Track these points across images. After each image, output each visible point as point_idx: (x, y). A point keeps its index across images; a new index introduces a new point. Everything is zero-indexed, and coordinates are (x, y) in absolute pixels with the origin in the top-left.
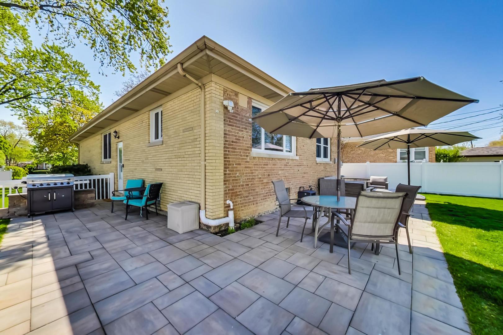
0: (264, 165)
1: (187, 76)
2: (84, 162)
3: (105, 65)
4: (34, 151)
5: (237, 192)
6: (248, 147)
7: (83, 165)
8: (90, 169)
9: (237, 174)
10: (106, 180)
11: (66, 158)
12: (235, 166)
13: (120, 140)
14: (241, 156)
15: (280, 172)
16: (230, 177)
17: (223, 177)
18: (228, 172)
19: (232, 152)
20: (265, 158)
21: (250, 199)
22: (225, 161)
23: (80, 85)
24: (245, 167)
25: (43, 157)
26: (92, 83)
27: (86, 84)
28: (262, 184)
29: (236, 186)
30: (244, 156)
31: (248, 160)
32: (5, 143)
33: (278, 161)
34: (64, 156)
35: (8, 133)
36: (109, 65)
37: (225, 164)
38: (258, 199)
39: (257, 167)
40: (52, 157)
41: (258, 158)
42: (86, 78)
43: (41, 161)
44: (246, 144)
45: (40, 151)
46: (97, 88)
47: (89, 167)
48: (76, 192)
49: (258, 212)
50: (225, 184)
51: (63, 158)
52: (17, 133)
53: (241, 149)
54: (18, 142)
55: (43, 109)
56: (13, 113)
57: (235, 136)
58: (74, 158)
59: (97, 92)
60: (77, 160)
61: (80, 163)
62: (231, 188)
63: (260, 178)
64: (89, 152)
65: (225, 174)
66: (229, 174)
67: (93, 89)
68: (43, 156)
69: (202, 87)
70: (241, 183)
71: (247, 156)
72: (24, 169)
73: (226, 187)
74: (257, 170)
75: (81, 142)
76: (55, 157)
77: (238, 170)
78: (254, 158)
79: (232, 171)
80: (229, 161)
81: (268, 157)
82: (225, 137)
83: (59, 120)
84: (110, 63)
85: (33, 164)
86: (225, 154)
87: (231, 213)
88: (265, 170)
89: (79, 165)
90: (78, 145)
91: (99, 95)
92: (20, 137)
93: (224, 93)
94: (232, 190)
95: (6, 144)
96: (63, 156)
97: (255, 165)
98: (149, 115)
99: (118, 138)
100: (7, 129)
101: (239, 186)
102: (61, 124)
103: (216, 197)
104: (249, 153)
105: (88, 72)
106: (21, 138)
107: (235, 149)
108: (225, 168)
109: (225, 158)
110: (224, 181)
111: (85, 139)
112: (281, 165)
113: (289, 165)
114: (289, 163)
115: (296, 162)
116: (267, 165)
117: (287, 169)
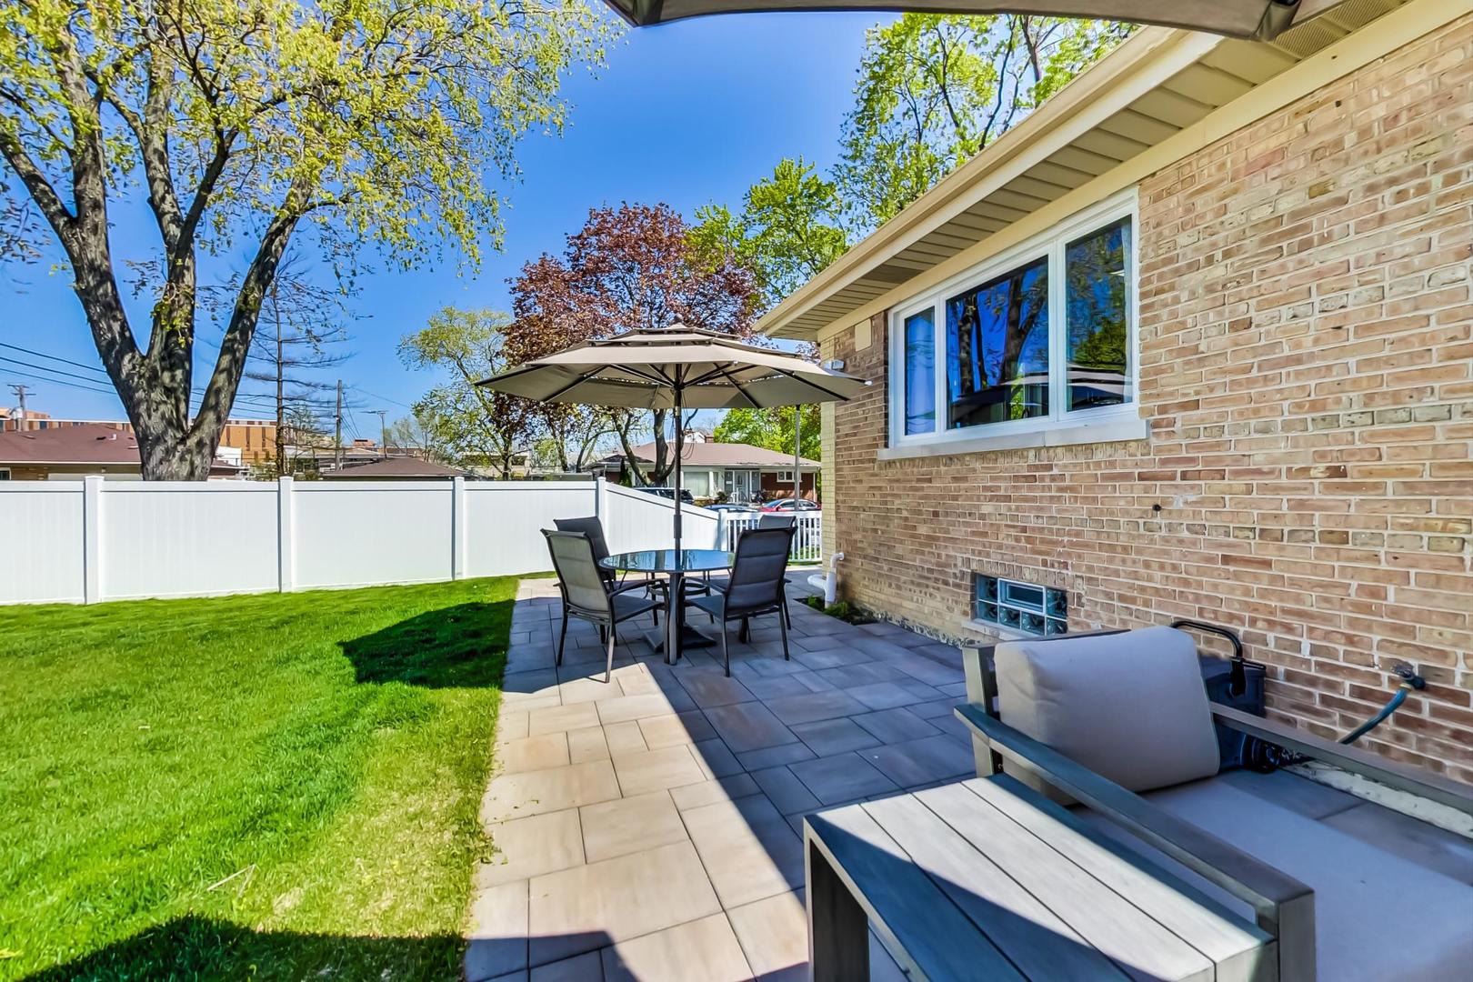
5: (856, 541)
6: (875, 438)
9: (855, 504)
12: (852, 484)
14: (863, 461)
16: (844, 507)
17: (834, 507)
19: (847, 455)
20: (924, 459)
22: (836, 476)
24: (870, 488)
28: (913, 536)
29: (854, 529)
30: (868, 460)
31: (875, 468)
37: (836, 482)
38: (903, 578)
39: (900, 489)
41: (902, 461)
44: (870, 432)
49: (903, 613)
50: (837, 520)
53: (862, 448)
57: (852, 422)
62: (846, 529)
63: (906, 519)
70: (863, 524)
73: (839, 527)
74: (898, 495)
77: (856, 495)
78: (889, 462)
79: (847, 496)
80: (843, 476)
82: (836, 431)
86: (836, 463)
88: (921, 497)
94: (847, 533)
97: (890, 481)
101: (859, 529)
104: (877, 453)
107: (852, 448)
108: (836, 489)
109: (836, 470)
110: (836, 514)
112: (993, 479)
113: (1053, 478)
114: (1050, 467)
115: (1120, 455)
116: (930, 481)
117: (1034, 499)
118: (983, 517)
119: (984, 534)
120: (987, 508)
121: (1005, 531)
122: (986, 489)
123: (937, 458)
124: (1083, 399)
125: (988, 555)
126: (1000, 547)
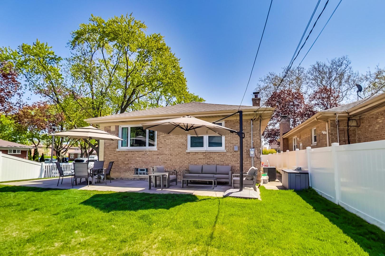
9: (110, 159)
12: (109, 155)
15: (138, 159)
18: (105, 158)
19: (107, 150)
21: (116, 170)
22: (104, 153)
24: (114, 156)
28: (124, 164)
30: (113, 151)
31: (115, 152)
33: (136, 153)
37: (104, 155)
38: (121, 171)
39: (121, 156)
41: (121, 151)
49: (121, 177)
53: (112, 148)
57: (109, 143)
62: (107, 164)
63: (122, 161)
65: (104, 158)
66: (106, 158)
77: (110, 157)
78: (119, 151)
80: (106, 153)
82: (104, 145)
93: (105, 128)
97: (119, 155)
104: (116, 150)
107: (109, 148)
114: (147, 153)
115: (154, 152)
116: (127, 155)
117: (144, 157)
119: (137, 162)
121: (140, 162)
122: (137, 156)
124: (150, 145)
125: (137, 165)
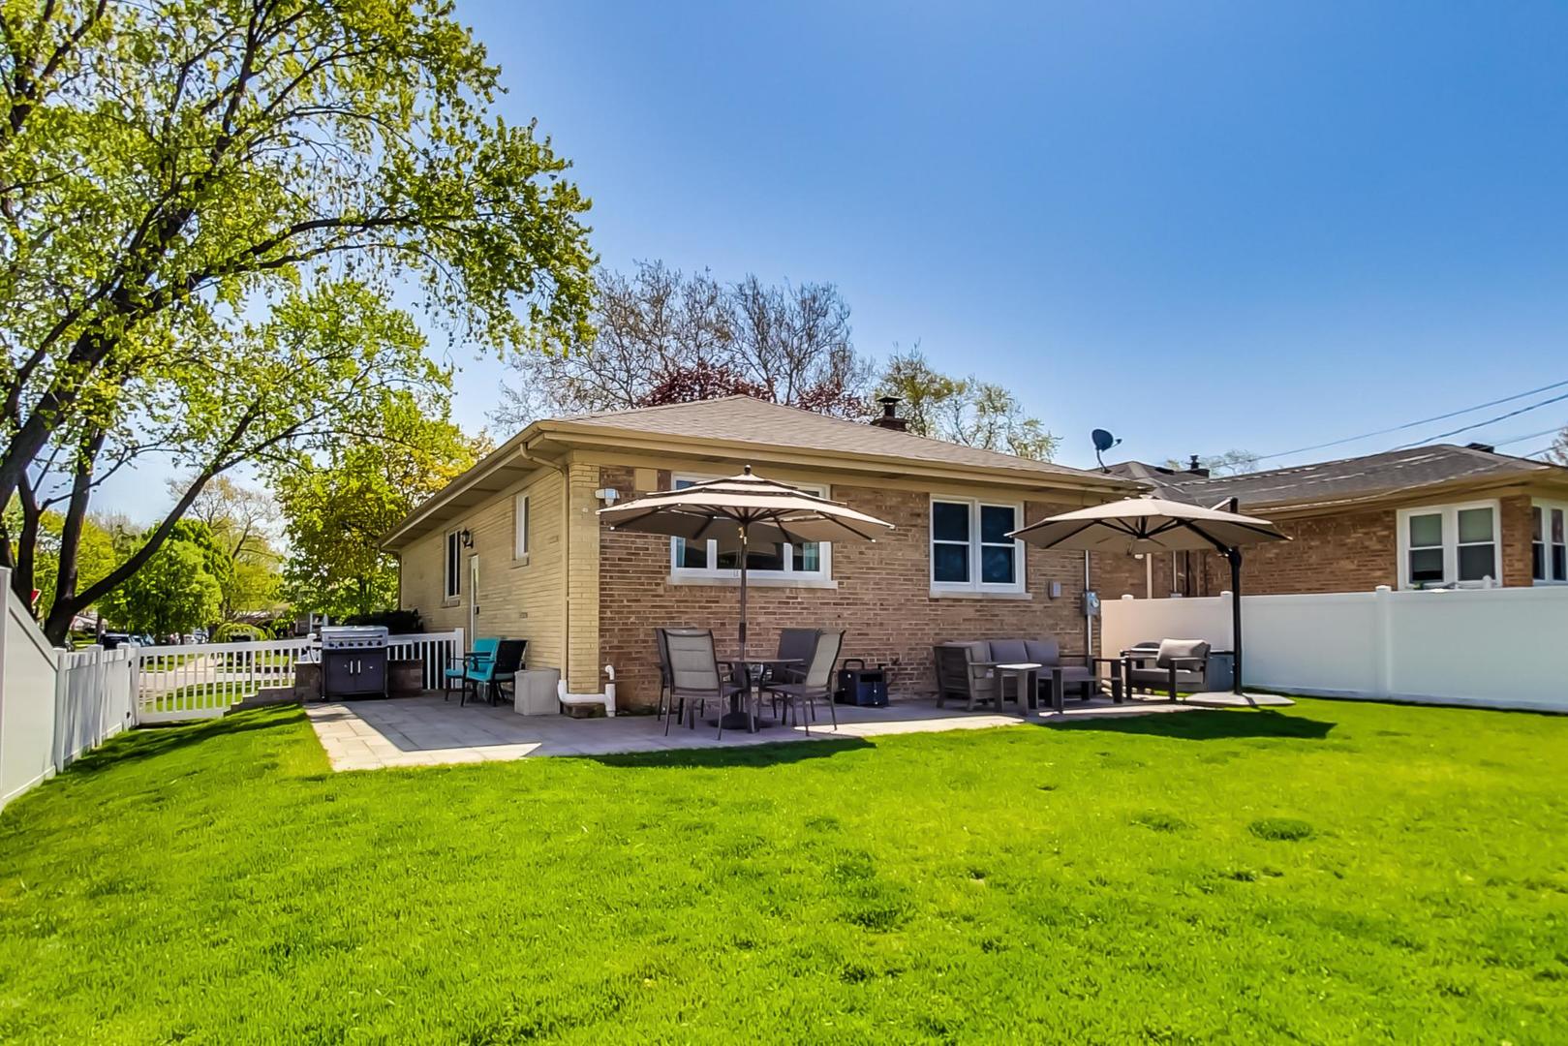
0: (708, 602)
1: (535, 459)
2: (410, 606)
3: (458, 342)
4: (291, 577)
5: (630, 653)
6: (660, 567)
7: (408, 612)
8: (422, 624)
9: (632, 620)
10: (448, 643)
11: (370, 596)
12: (625, 603)
13: (474, 551)
14: (642, 584)
16: (613, 624)
17: (597, 623)
18: (609, 614)
19: (619, 578)
20: (711, 587)
23: (405, 378)
24: (653, 607)
25: (312, 592)
26: (432, 371)
27: (417, 371)
29: (629, 642)
30: (650, 584)
31: (660, 590)
32: (215, 551)
34: (363, 587)
35: (216, 515)
36: (467, 340)
39: (687, 607)
40: (334, 592)
42: (419, 351)
43: (308, 605)
44: (653, 561)
45: (306, 576)
46: (445, 380)
47: (420, 618)
48: (393, 664)
50: (601, 636)
51: (360, 594)
52: (237, 514)
53: (642, 572)
54: (241, 543)
55: (322, 459)
56: (258, 471)
57: (627, 548)
58: (388, 596)
59: (446, 393)
60: (396, 600)
61: (402, 609)
62: (616, 643)
64: (421, 578)
65: (601, 619)
66: (612, 619)
67: (436, 385)
68: (312, 589)
69: (566, 469)
70: (642, 637)
71: (658, 584)
72: (265, 630)
73: (605, 642)
74: (686, 612)
75: (404, 550)
76: (342, 592)
77: (633, 613)
78: (676, 587)
79: (618, 613)
80: (612, 595)
81: (717, 584)
82: (602, 552)
83: (355, 484)
84: (468, 335)
85: (287, 617)
86: (601, 583)
87: (610, 688)
88: (710, 613)
89: (399, 612)
90: (397, 557)
91: (451, 400)
92: (245, 527)
93: (601, 476)
94: (618, 647)
95: (220, 554)
96: (360, 588)
97: (677, 601)
98: (514, 502)
99: (471, 545)
100: (215, 503)
101: (636, 642)
102: (361, 492)
103: (582, 657)
104: (663, 579)
105: (422, 335)
106: (247, 530)
107: (627, 572)
108: (601, 607)
109: (601, 589)
110: (601, 630)
111: (412, 544)
112: (766, 602)
113: (799, 603)
114: (796, 598)
115: (825, 595)
116: (717, 602)
117: (788, 613)
118: (758, 624)
119: (758, 634)
120: (762, 619)
121: (772, 632)
122: (761, 608)
123: (724, 588)
124: (798, 564)
125: (762, 646)
126: (769, 640)
